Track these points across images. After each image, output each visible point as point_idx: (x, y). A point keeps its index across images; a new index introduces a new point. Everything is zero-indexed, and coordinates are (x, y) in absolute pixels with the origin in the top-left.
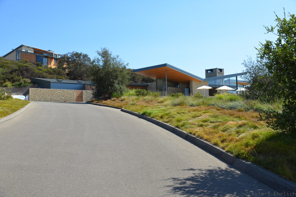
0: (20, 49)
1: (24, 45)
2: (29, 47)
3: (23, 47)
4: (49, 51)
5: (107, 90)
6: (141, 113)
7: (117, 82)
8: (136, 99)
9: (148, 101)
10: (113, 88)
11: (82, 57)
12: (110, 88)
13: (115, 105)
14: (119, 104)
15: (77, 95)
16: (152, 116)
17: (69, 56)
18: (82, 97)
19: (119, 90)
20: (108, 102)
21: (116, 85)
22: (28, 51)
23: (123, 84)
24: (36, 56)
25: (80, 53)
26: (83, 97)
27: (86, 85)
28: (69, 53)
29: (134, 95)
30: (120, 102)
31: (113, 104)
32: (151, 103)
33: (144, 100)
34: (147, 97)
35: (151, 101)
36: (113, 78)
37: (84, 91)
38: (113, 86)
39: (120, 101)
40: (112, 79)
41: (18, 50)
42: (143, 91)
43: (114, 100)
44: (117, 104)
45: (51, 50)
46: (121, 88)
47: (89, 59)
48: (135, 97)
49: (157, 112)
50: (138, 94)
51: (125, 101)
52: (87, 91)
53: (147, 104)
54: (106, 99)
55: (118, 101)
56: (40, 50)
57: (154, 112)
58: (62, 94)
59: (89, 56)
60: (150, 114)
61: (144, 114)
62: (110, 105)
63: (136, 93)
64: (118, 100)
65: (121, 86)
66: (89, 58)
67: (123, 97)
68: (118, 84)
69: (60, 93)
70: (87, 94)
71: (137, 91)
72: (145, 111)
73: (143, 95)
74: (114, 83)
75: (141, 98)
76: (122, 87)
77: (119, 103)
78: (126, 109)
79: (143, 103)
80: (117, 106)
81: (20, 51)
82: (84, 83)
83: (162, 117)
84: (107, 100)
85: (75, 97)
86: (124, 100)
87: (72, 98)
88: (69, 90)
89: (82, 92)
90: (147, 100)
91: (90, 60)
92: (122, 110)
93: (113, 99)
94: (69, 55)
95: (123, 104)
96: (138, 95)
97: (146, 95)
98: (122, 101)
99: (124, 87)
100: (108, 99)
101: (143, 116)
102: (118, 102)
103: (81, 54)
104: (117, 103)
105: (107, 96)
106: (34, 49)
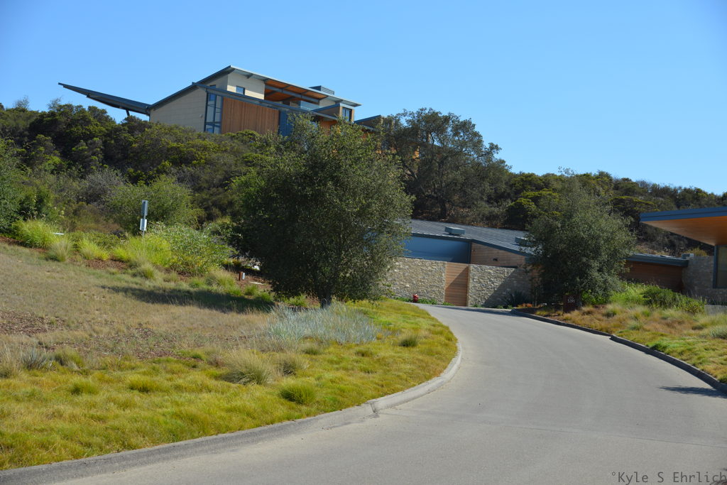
0: (217, 83)
1: (234, 69)
2: (249, 76)
3: (229, 75)
4: (319, 88)
5: (570, 284)
6: (651, 345)
7: (596, 264)
8: (643, 313)
9: (674, 322)
10: (586, 281)
11: (449, 129)
12: (578, 280)
13: (594, 325)
14: (603, 324)
15: (452, 280)
16: (667, 350)
17: (406, 124)
18: (466, 286)
19: (600, 287)
20: (575, 315)
21: (596, 274)
22: (248, 93)
23: (612, 271)
24: (280, 112)
25: (445, 113)
26: (471, 285)
27: (474, 245)
28: (404, 115)
29: (638, 302)
30: (605, 318)
31: (587, 323)
32: (678, 327)
33: (665, 318)
34: (672, 313)
35: (680, 323)
36: (587, 256)
37: (472, 267)
38: (587, 274)
39: (603, 315)
40: (584, 256)
41: (211, 85)
42: (662, 295)
43: (589, 313)
44: (597, 324)
45: (323, 85)
46: (605, 282)
47: (476, 140)
48: (640, 309)
49: (676, 345)
50: (651, 300)
51: (616, 317)
52: (483, 266)
53: (668, 329)
54: (569, 308)
55: (600, 316)
56: (286, 87)
57: (671, 346)
58: (406, 274)
59: (476, 129)
60: (665, 348)
61: (655, 347)
62: (582, 323)
63: (644, 297)
64: (599, 313)
65: (606, 276)
66: (476, 134)
67: (610, 307)
68: (600, 270)
69: (399, 269)
70: (482, 277)
71: (647, 293)
72: (658, 343)
73: (664, 304)
74: (589, 266)
75: (657, 313)
76: (610, 279)
77: (603, 320)
78: (622, 336)
79: (658, 326)
80: (599, 327)
81: (218, 90)
82: (467, 236)
83: (681, 353)
84: (572, 312)
85: (445, 285)
86: (614, 314)
87: (434, 289)
88: (428, 262)
89: (467, 271)
90: (669, 321)
91: (480, 142)
92: (613, 339)
93: (585, 309)
94: (404, 122)
95: (612, 324)
96: (648, 303)
97: (670, 306)
98: (608, 315)
99: (613, 280)
100: (574, 310)
101: (654, 351)
102: (599, 320)
103: (447, 119)
104: (597, 321)
105: (573, 301)
106: (266, 84)
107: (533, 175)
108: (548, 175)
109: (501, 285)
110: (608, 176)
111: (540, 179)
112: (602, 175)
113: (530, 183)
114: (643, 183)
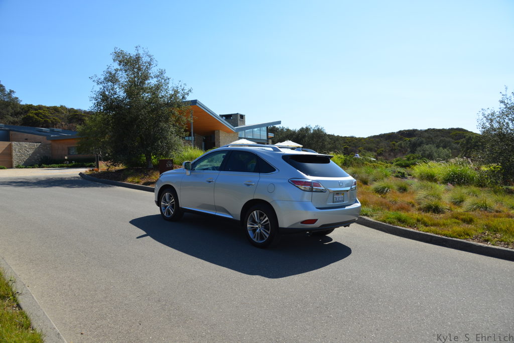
18: (10, 155)
26: (14, 154)
37: (14, 143)
52: (21, 143)
70: (21, 149)
89: (10, 146)
107: (32, 105)
108: (39, 105)
109: (33, 153)
110: (65, 107)
111: (37, 106)
112: (62, 106)
113: (31, 108)
114: (80, 110)
